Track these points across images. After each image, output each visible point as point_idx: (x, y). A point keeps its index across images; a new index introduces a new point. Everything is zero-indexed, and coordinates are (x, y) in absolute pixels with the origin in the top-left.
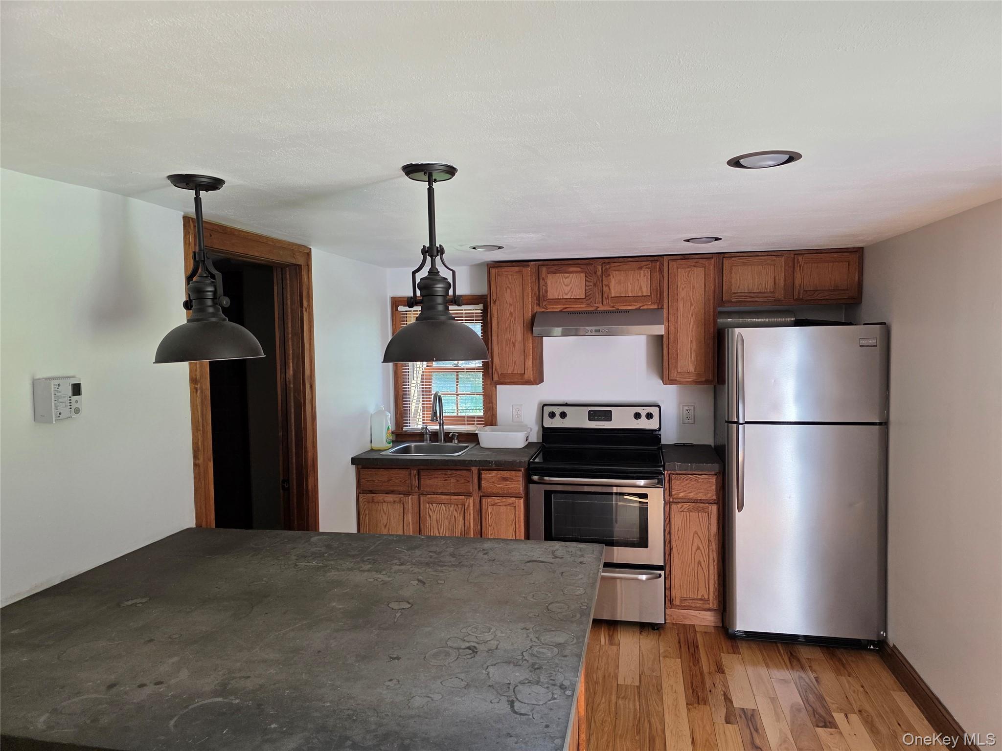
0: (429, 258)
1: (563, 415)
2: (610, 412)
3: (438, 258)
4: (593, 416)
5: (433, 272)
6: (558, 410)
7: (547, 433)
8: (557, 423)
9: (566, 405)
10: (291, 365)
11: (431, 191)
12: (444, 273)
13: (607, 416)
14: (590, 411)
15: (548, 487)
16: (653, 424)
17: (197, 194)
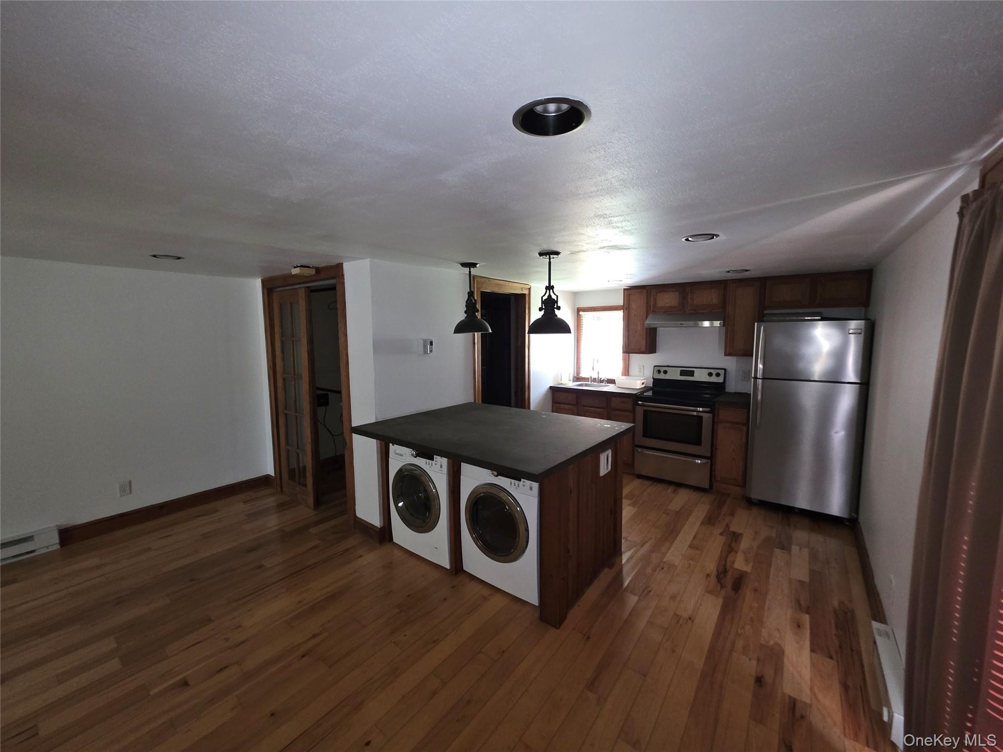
0: (548, 291)
1: (665, 372)
2: (694, 371)
3: (551, 290)
4: (683, 373)
5: (550, 296)
6: (662, 369)
7: (656, 381)
8: (662, 376)
9: (668, 366)
10: (520, 340)
11: (550, 263)
12: (554, 297)
13: (691, 374)
14: (681, 371)
15: (646, 408)
16: (720, 380)
17: (470, 269)
